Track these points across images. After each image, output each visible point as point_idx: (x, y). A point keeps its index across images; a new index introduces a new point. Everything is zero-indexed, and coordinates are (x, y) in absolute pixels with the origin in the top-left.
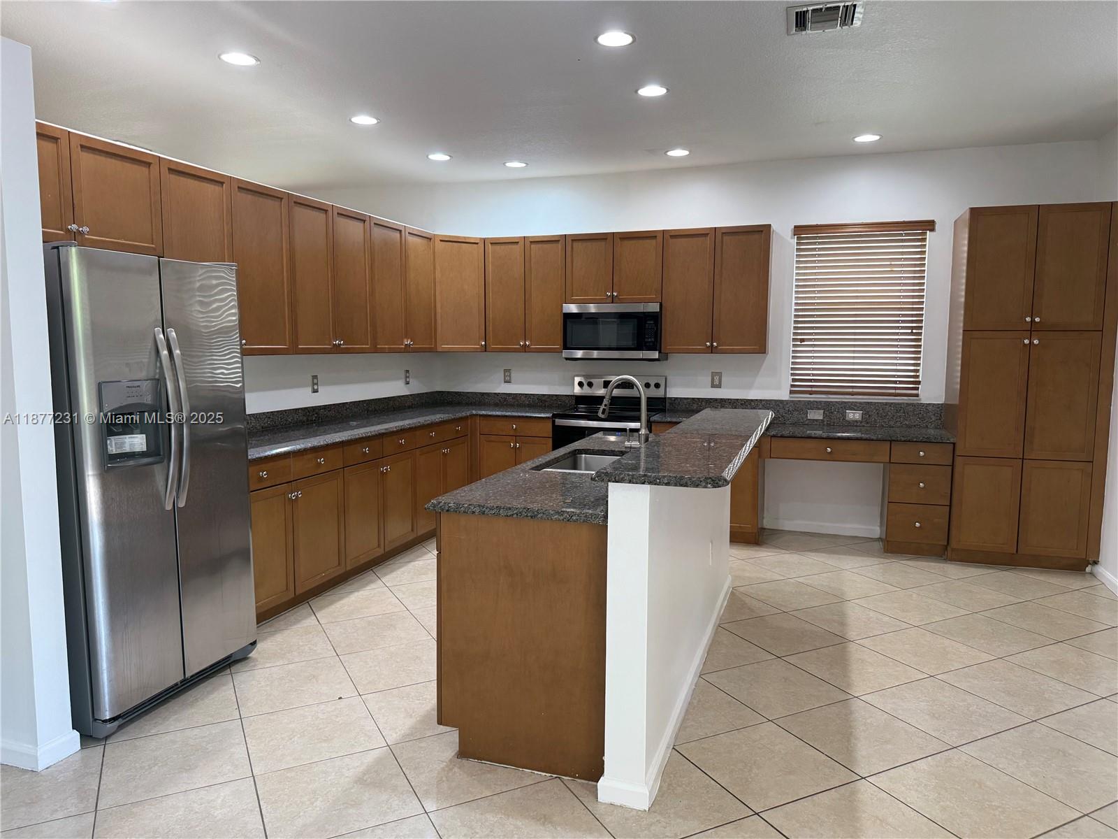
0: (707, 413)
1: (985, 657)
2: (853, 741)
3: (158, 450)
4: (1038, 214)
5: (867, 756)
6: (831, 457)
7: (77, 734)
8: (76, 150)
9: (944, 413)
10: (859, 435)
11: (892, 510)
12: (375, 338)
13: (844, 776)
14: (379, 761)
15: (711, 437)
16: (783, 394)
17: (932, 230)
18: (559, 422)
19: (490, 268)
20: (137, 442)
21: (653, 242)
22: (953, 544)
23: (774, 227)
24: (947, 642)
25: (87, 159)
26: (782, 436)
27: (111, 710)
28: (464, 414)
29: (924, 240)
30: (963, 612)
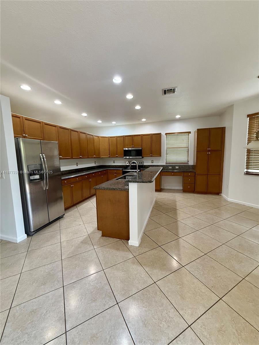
0: (150, 168)
1: (202, 212)
2: (178, 230)
3: (42, 178)
4: (209, 130)
5: (181, 233)
6: (173, 175)
7: (26, 235)
8: (24, 120)
9: (193, 167)
10: (178, 171)
11: (184, 184)
12: (88, 155)
13: (177, 237)
14: (86, 238)
15: (151, 172)
16: (165, 164)
17: (190, 133)
18: (123, 170)
19: (110, 142)
20: (37, 177)
21: (140, 136)
22: (196, 190)
23: (162, 133)
24: (195, 209)
25: (26, 121)
26: (165, 172)
27: (33, 230)
28: (106, 169)
29: (189, 135)
30: (198, 203)
